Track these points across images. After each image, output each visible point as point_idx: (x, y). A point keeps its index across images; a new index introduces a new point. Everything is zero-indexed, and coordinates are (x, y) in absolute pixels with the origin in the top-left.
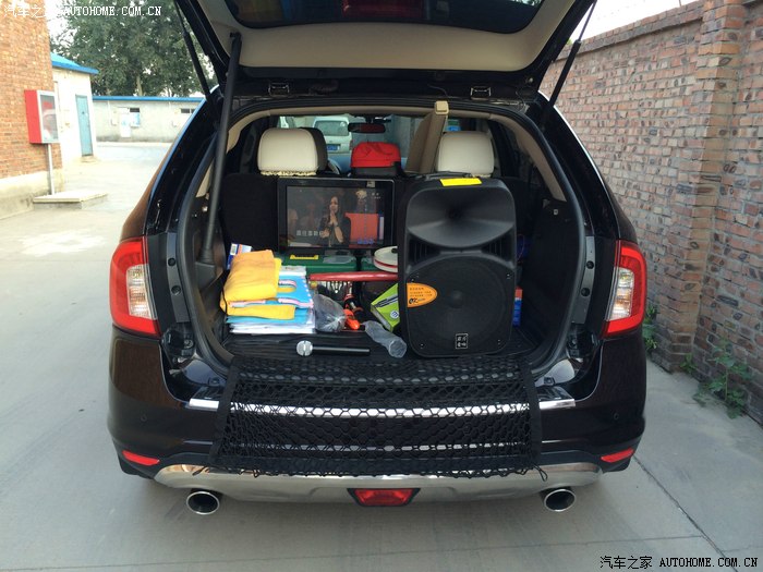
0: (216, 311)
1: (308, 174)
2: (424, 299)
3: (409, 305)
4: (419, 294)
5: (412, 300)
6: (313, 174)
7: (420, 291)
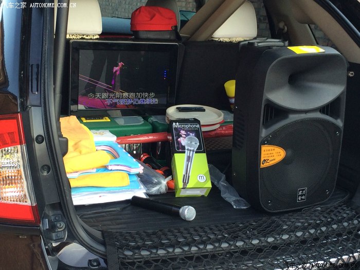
1: (95, 37)
2: (275, 160)
3: (262, 166)
4: (271, 155)
5: (265, 160)
6: (98, 37)
7: (271, 152)
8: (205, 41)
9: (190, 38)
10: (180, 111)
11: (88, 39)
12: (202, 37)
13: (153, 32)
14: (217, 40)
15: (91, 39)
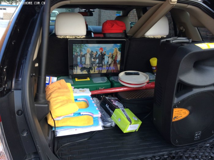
0: (47, 127)
1: (82, 37)
2: (182, 116)
3: (173, 120)
4: (179, 114)
5: (175, 117)
6: (84, 37)
7: (180, 112)
8: (141, 38)
9: (132, 36)
10: (126, 75)
11: (79, 38)
12: (139, 36)
13: (112, 34)
14: (147, 37)
15: (80, 38)
